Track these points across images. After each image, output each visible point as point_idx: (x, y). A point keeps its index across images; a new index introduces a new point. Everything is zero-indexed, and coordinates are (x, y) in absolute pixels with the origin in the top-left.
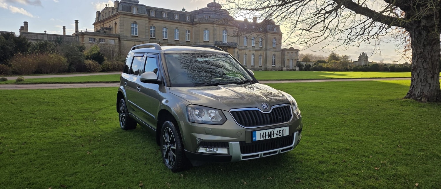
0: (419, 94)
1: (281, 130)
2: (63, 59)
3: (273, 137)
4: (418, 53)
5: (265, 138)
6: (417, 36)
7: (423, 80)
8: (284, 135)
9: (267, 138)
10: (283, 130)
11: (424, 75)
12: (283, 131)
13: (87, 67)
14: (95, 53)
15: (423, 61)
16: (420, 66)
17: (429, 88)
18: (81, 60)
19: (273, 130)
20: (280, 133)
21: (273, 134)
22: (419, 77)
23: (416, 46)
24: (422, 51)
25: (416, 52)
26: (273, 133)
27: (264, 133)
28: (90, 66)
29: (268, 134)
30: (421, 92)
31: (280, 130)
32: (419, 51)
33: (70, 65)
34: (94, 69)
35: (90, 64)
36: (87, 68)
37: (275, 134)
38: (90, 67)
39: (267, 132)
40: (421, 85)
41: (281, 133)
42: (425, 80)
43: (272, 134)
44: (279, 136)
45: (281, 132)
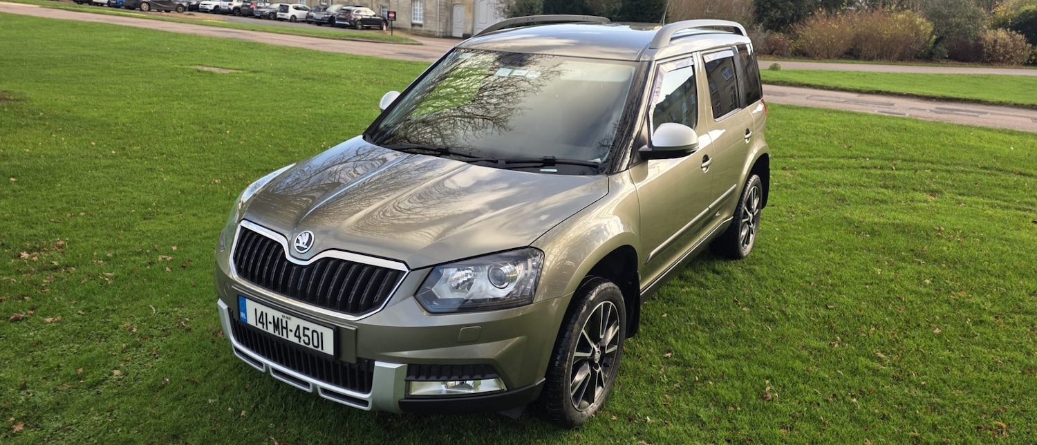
1: (308, 329)
2: (925, 26)
3: (285, 337)
5: (265, 326)
8: (320, 349)
9: (271, 330)
10: (313, 331)
12: (315, 334)
13: (985, 50)
14: (1027, 11)
18: (969, 28)
19: (284, 317)
20: (304, 335)
21: (286, 328)
26: (284, 325)
27: (262, 312)
28: (994, 47)
29: (272, 321)
31: (304, 328)
33: (937, 42)
34: (1004, 57)
35: (995, 41)
36: (984, 52)
37: (291, 331)
38: (994, 51)
39: (272, 314)
41: (307, 336)
43: (283, 328)
44: (302, 343)
45: (308, 333)
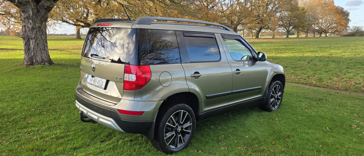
0: (41, 60)
4: (37, 27)
6: (35, 13)
7: (42, 49)
11: (43, 45)
15: (41, 34)
16: (38, 38)
17: (47, 55)
22: (39, 46)
23: (35, 21)
24: (40, 25)
25: (34, 26)
30: (42, 58)
32: (37, 25)
40: (41, 53)
42: (43, 49)
